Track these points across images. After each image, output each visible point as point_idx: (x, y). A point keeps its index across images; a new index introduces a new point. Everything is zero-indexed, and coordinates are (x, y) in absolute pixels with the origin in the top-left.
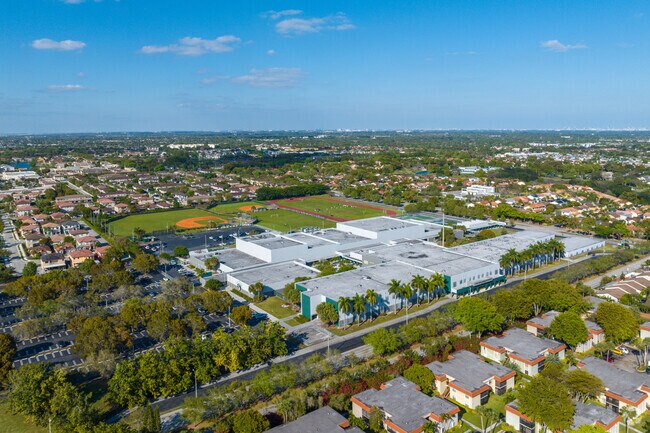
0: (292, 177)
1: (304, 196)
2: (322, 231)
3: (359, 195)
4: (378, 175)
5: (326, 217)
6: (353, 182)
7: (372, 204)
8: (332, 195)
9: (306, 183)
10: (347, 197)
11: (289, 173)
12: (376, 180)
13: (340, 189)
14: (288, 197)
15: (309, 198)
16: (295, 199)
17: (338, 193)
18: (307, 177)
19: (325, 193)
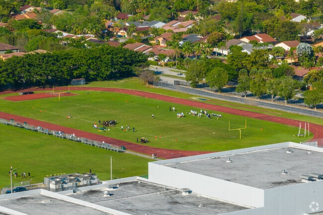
0: (35, 25)
1: (66, 82)
2: (105, 187)
3: (234, 79)
4: (299, 19)
5: (125, 145)
6: (220, 40)
7: (270, 106)
8: (153, 80)
9: (78, 44)
10: (196, 85)
11: (28, 13)
12: (291, 33)
13: (179, 60)
14: (17, 86)
15: (80, 91)
16: (38, 92)
17: (170, 75)
18: (82, 27)
19: (129, 74)
